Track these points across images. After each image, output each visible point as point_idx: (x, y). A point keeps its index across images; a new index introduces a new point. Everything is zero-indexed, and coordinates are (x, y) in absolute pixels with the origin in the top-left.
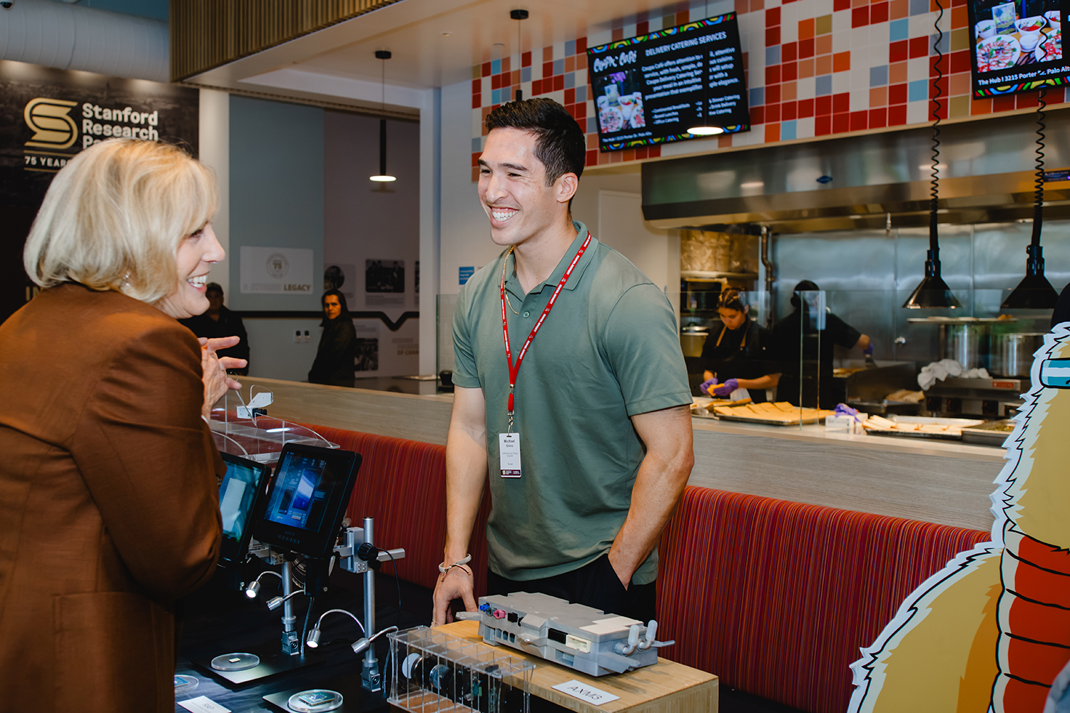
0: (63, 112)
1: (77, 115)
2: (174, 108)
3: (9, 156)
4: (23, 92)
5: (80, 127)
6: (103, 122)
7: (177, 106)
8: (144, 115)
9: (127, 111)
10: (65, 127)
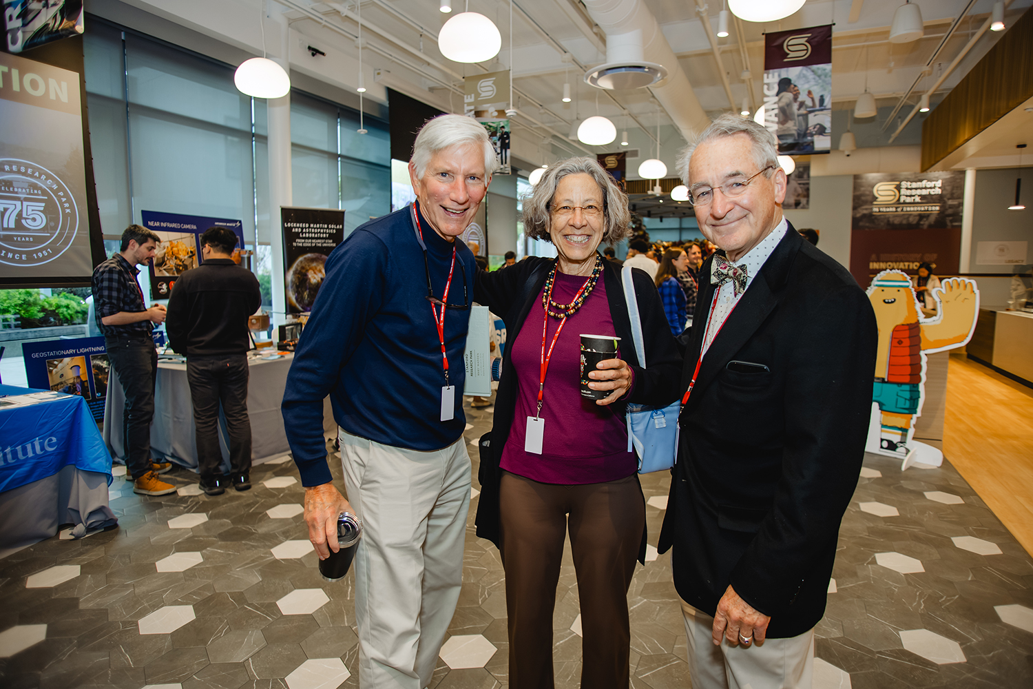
0: (892, 187)
1: (898, 188)
2: (951, 177)
3: (866, 209)
4: (874, 181)
5: (899, 192)
6: (911, 189)
7: (952, 176)
8: (934, 183)
9: (924, 182)
10: (893, 193)
